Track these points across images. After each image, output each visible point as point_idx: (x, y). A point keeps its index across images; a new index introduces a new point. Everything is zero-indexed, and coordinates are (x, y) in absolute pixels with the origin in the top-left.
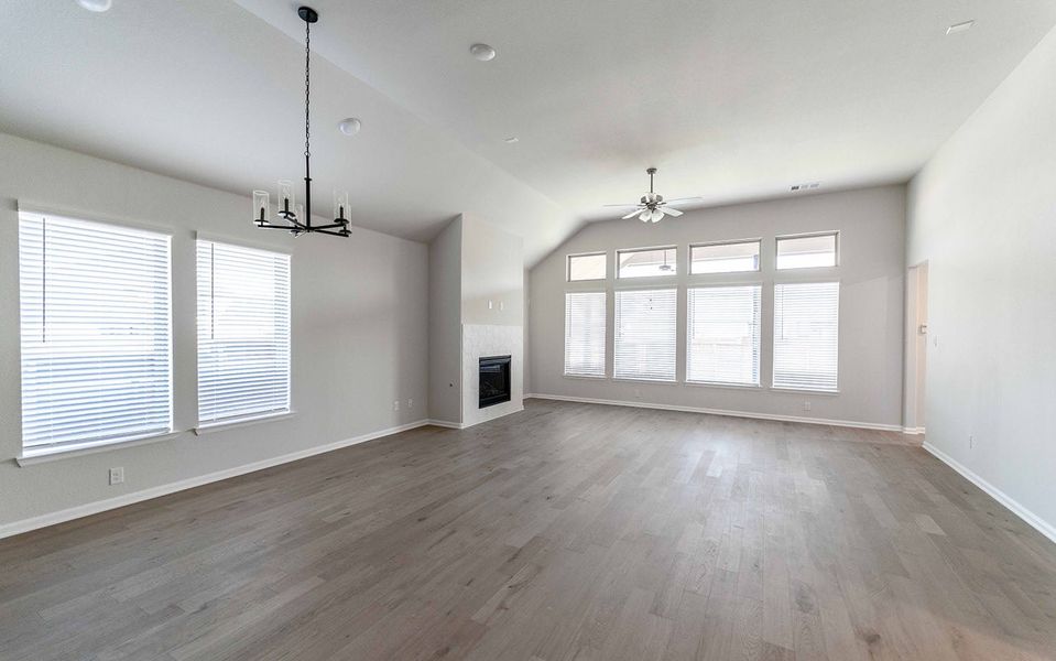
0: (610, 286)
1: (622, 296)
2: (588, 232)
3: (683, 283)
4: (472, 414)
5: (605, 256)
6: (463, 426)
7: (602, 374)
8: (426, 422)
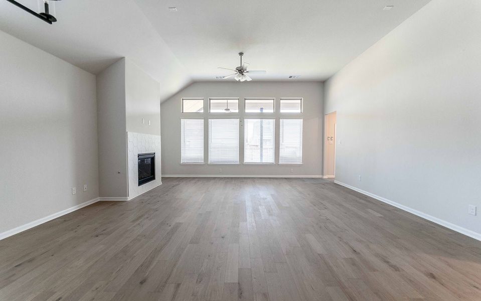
0: (206, 116)
1: (212, 122)
2: (194, 86)
3: (242, 116)
4: (134, 190)
5: (203, 101)
6: (129, 198)
7: (202, 162)
8: (98, 199)
